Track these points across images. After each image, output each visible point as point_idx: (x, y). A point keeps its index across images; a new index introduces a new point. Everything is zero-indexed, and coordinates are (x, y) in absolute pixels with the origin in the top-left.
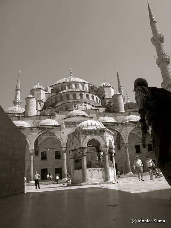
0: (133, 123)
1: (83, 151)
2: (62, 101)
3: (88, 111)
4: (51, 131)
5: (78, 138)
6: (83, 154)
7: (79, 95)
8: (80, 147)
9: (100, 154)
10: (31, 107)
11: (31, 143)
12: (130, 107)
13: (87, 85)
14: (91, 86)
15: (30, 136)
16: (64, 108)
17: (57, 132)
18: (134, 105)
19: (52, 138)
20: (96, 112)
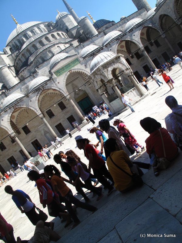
0: (115, 40)
1: (112, 83)
2: (32, 55)
3: (64, 50)
4: (46, 87)
5: (101, 74)
6: (113, 85)
7: (45, 40)
8: (108, 80)
9: (119, 79)
10: (8, 77)
11: (35, 109)
12: (100, 26)
13: (42, 24)
14: (46, 24)
15: (30, 103)
16: (40, 61)
17: (52, 85)
18: (102, 22)
19: (48, 94)
20: (72, 47)
